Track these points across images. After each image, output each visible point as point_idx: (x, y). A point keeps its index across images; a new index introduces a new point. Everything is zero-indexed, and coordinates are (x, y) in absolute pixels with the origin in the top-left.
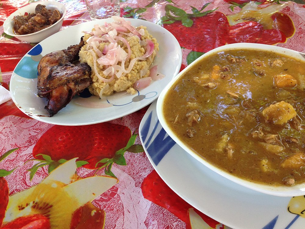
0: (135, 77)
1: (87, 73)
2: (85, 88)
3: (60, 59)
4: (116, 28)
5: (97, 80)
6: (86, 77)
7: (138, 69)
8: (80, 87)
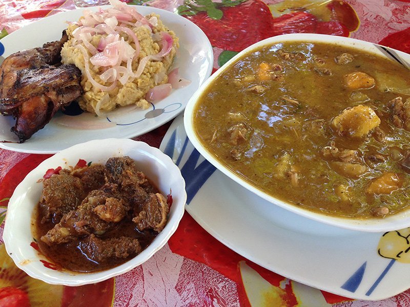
0: (147, 84)
1: (75, 77)
2: (73, 99)
3: (33, 59)
4: (116, 15)
5: (91, 88)
6: (74, 83)
7: (151, 72)
8: (66, 98)
